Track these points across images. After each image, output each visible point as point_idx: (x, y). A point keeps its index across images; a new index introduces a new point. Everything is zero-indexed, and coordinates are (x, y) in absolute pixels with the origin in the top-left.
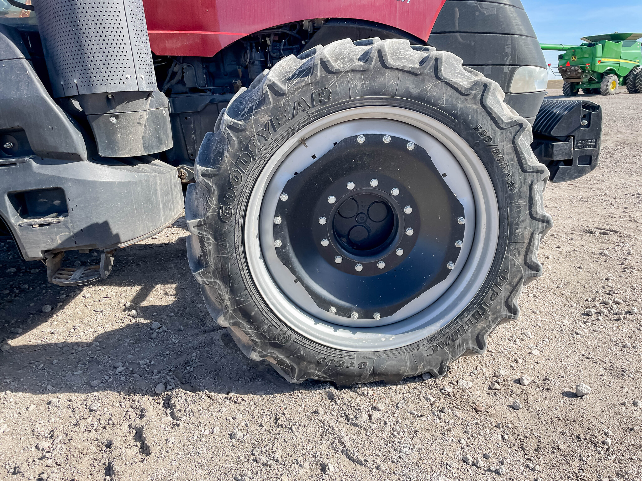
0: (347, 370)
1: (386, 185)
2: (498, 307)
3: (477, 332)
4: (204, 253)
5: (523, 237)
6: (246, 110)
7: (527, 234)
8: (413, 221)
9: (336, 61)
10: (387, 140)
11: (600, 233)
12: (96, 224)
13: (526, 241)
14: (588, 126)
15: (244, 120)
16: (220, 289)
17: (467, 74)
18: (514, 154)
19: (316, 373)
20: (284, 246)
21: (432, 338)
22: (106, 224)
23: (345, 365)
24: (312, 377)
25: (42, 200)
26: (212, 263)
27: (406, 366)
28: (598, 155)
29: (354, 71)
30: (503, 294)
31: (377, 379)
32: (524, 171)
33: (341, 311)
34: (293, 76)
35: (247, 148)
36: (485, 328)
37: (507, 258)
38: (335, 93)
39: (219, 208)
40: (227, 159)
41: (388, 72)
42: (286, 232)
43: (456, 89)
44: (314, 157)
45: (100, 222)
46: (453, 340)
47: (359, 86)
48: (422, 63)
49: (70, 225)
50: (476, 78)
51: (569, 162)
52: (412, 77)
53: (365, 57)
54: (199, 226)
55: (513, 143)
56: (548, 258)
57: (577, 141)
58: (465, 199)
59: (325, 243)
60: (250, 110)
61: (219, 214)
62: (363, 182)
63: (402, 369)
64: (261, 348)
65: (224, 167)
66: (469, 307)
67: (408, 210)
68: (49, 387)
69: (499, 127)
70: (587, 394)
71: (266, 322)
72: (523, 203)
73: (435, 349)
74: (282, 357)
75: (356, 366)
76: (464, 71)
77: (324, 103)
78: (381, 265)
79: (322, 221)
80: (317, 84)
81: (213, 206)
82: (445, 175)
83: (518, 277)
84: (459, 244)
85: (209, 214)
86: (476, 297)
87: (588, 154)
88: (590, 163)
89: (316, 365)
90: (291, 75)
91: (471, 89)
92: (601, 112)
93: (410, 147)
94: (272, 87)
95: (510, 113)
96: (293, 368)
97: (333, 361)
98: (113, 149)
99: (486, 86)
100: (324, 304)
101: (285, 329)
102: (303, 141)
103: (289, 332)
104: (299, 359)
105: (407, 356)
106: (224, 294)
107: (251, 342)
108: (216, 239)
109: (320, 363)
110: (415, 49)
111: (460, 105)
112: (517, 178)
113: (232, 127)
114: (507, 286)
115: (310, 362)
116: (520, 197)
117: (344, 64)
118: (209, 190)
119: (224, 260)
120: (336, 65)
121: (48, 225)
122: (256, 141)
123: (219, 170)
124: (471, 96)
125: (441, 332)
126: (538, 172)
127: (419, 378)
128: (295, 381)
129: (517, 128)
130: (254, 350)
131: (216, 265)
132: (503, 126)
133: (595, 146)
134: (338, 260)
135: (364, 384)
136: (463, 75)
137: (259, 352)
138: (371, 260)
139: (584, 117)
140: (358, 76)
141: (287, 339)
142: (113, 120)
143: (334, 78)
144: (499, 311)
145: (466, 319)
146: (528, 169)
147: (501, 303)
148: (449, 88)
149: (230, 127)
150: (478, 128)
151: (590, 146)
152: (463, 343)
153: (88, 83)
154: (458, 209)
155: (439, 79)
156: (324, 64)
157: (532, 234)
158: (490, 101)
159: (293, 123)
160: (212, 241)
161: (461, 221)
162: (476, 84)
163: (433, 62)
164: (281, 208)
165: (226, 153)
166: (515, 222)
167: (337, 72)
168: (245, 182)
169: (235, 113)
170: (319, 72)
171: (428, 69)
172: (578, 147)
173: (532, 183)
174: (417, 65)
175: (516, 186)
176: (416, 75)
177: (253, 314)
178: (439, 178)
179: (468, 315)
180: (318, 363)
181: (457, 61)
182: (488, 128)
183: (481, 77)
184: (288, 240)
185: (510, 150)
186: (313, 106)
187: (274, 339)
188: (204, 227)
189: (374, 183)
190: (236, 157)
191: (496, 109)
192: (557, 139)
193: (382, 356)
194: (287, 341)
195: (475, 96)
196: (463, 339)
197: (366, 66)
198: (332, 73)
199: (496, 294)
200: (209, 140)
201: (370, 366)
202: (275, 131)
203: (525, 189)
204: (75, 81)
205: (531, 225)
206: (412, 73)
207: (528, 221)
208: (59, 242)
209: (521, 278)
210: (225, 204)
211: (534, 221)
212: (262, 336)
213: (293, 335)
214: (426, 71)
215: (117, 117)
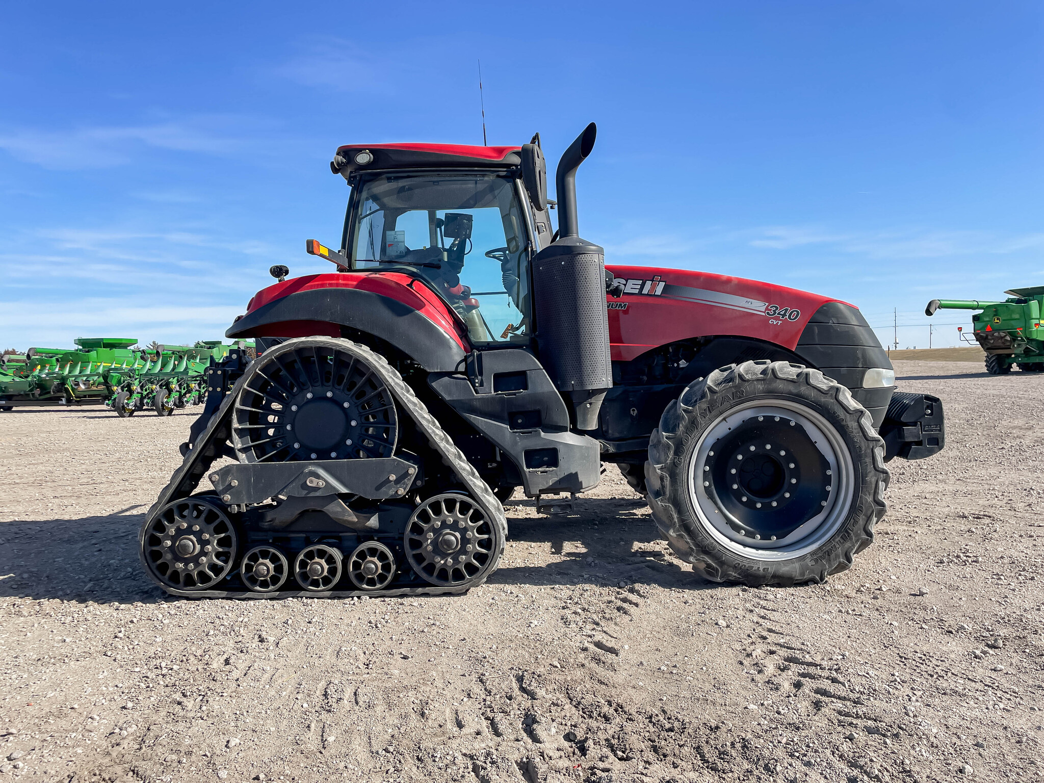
0: (755, 572)
1: (776, 449)
2: (859, 532)
3: (846, 549)
4: (663, 487)
5: (871, 483)
6: (693, 401)
7: (874, 480)
8: (795, 473)
9: (747, 374)
10: (777, 419)
11: (974, 518)
12: (571, 474)
13: (873, 486)
14: (931, 414)
15: (692, 406)
16: (672, 510)
17: (826, 381)
18: (859, 429)
19: (734, 574)
20: (710, 485)
21: (813, 553)
22: (576, 473)
23: (754, 569)
24: (730, 578)
25: (537, 457)
26: (668, 493)
27: (796, 572)
28: (943, 438)
29: (758, 380)
30: (861, 522)
31: (776, 581)
32: (867, 440)
33: (749, 534)
34: (721, 383)
35: (693, 422)
36: (850, 547)
37: (861, 497)
38: (747, 392)
39: (674, 458)
40: (681, 428)
41: (778, 381)
42: (711, 477)
43: (820, 391)
44: (730, 429)
45: (574, 472)
46: (829, 555)
47: (761, 388)
48: (798, 376)
49: (558, 473)
50: (832, 384)
51: (919, 443)
52: (792, 384)
53: (764, 372)
54: (661, 469)
55: (858, 422)
56: (917, 532)
57: (924, 426)
58: (830, 458)
59: (735, 487)
60: (696, 401)
61: (674, 462)
62: (760, 446)
63: (794, 574)
64: (696, 554)
65: (679, 433)
66: (839, 531)
67: (792, 466)
68: (545, 582)
69: (848, 413)
70: (927, 593)
71: (700, 535)
72: (868, 460)
73: (816, 561)
74: (710, 561)
75: (762, 570)
76: (824, 380)
77: (740, 397)
78: (775, 504)
79: (734, 471)
80: (735, 387)
81: (670, 457)
82: (816, 442)
83: (871, 510)
84: (829, 488)
85: (668, 461)
86: (843, 524)
87: (934, 437)
88: (938, 444)
89: (733, 568)
90: (719, 381)
91: (829, 390)
92: (941, 403)
93: (793, 424)
94: (710, 388)
95: (855, 405)
96: (717, 570)
97: (745, 565)
98: (585, 426)
99: (838, 389)
100: (736, 528)
101: (713, 541)
102: (724, 419)
103: (715, 543)
104: (722, 563)
105: (797, 565)
106: (674, 514)
107: (689, 550)
108: (671, 478)
109: (736, 567)
110: (792, 366)
111: (823, 400)
112: (863, 444)
113: (685, 411)
114: (864, 517)
115: (729, 566)
116: (866, 456)
117: (752, 376)
118: (668, 447)
119: (675, 491)
120: (747, 377)
121: (546, 472)
122: (699, 419)
123: (676, 435)
124: (829, 395)
125: (820, 548)
126: (876, 440)
127: (805, 583)
128: (719, 580)
129: (860, 413)
130: (691, 555)
131: (670, 495)
132: (851, 412)
133: (940, 430)
134: (744, 499)
135: (767, 585)
136: (824, 382)
137: (695, 557)
138: (767, 500)
139: (928, 408)
140: (760, 383)
141: (714, 548)
142: (588, 406)
143: (746, 384)
144: (860, 535)
145: (837, 540)
146: (869, 439)
147: (860, 529)
148: (815, 390)
149: (684, 410)
150: (834, 413)
151: (936, 430)
152: (836, 557)
153: (581, 382)
154: (827, 465)
155: (809, 385)
156: (740, 376)
157: (877, 482)
158: (841, 398)
159: (721, 408)
160: (669, 478)
161: (829, 472)
162: (832, 387)
163: (804, 375)
164: (709, 461)
165: (681, 425)
166: (864, 473)
167: (748, 381)
168: (691, 442)
169: (687, 401)
170: (737, 381)
171: (802, 379)
172: (926, 431)
173: (873, 447)
174: (795, 377)
175: (863, 449)
176: (795, 382)
177: (692, 528)
178: (813, 444)
179: (838, 536)
180: (735, 567)
181: (819, 373)
182: (841, 414)
183: (835, 383)
184: (712, 482)
185: (857, 427)
186: (733, 399)
187: (705, 548)
188: (664, 470)
189: (768, 447)
190: (687, 428)
191: (845, 402)
192: (907, 424)
193: (780, 564)
194: (714, 550)
195: (832, 394)
196: (836, 555)
197: (765, 377)
198: (745, 381)
199: (856, 522)
200: (665, 418)
201: (771, 570)
202: (711, 412)
203: (869, 451)
204: (573, 382)
205: (875, 475)
206: (792, 381)
207: (873, 472)
208: (551, 484)
209: (873, 512)
210: (678, 455)
211: (877, 472)
212: (697, 545)
213: (717, 545)
214: (801, 380)
215: (590, 404)
